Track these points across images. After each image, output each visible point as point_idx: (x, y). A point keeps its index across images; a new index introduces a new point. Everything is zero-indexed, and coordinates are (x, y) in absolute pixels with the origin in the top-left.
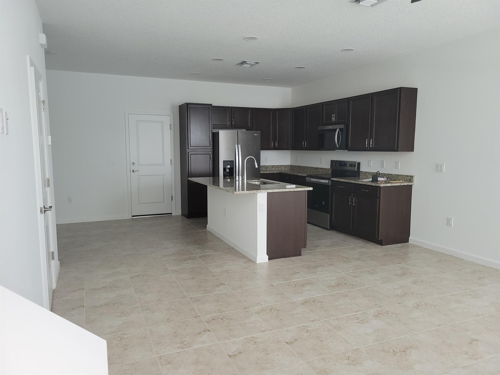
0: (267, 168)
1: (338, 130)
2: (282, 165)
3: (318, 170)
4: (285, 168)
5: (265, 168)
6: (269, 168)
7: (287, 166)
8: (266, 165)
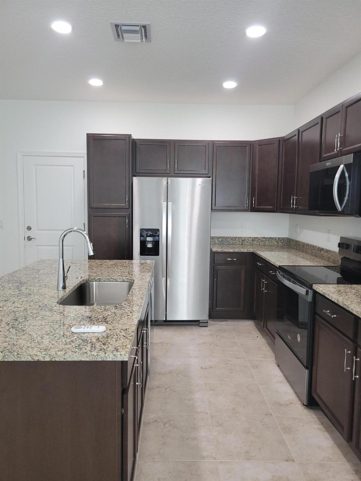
0: (243, 241)
1: (342, 166)
2: (271, 238)
3: (322, 252)
4: (278, 243)
5: (240, 242)
6: (247, 241)
7: (281, 239)
8: (242, 236)
